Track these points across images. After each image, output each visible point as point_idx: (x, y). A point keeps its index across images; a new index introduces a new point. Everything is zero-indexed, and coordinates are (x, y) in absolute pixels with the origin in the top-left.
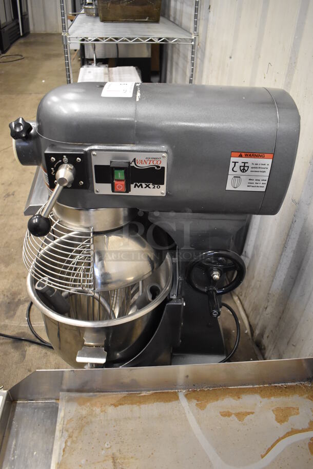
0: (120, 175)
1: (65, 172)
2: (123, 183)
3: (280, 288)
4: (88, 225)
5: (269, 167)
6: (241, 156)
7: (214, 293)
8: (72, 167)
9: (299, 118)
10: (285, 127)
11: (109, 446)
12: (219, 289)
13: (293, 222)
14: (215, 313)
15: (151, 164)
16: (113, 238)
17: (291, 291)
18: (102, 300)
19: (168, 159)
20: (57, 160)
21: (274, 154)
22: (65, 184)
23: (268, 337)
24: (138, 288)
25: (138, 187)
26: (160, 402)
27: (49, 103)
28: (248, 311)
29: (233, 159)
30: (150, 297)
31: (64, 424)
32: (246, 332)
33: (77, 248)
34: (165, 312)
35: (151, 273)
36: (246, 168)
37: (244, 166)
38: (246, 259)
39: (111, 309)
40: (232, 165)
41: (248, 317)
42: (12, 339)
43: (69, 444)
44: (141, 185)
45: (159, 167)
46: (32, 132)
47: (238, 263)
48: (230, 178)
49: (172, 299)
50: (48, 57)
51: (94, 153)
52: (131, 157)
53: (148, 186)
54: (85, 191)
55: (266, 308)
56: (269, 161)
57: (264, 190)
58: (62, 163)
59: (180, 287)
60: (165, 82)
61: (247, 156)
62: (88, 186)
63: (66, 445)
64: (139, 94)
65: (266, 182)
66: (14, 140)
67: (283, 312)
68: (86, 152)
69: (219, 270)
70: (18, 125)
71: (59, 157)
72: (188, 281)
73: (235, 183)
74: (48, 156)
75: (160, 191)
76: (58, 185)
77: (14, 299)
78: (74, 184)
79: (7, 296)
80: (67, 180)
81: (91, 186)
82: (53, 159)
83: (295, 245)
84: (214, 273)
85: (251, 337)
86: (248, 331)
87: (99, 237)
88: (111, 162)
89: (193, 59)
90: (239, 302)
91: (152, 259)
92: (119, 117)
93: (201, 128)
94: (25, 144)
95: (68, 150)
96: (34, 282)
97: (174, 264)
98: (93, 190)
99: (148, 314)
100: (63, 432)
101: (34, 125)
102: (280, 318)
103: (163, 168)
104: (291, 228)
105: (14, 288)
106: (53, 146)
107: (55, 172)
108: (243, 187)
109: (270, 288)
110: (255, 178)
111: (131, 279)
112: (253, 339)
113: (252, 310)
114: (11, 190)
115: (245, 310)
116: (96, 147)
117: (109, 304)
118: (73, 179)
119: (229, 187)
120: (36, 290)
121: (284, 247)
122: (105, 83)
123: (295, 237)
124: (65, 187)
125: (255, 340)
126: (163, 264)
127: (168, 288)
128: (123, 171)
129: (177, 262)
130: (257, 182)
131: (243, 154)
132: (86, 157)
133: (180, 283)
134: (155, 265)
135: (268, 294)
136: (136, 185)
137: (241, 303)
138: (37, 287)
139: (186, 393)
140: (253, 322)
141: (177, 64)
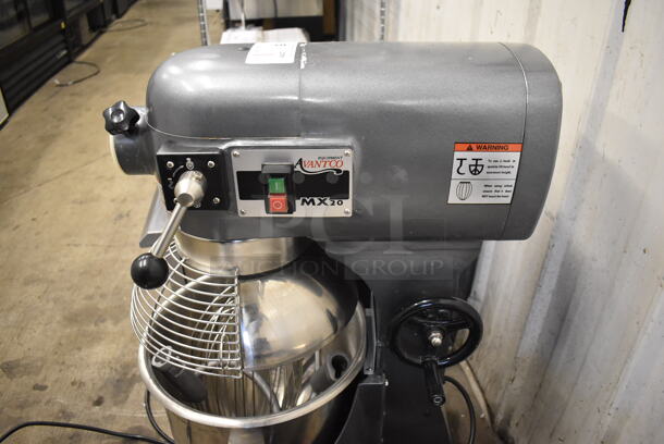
0: (278, 186)
1: (189, 185)
2: (284, 198)
3: (533, 349)
4: (230, 266)
5: (516, 165)
6: (470, 149)
7: (434, 366)
8: (201, 176)
9: (559, 85)
10: (537, 99)
12: (442, 359)
13: (550, 247)
14: (438, 400)
15: (328, 167)
16: (271, 284)
17: (551, 354)
18: (257, 377)
19: (354, 158)
20: (176, 166)
21: (523, 144)
22: (191, 204)
23: (517, 424)
24: (314, 357)
25: (308, 204)
27: (165, 76)
28: (484, 383)
29: (458, 155)
30: (331, 374)
32: (482, 416)
33: (212, 304)
34: (356, 396)
35: (333, 337)
36: (479, 168)
37: (476, 165)
38: (477, 303)
39: (272, 392)
40: (456, 164)
41: (483, 391)
42: (121, 439)
44: (312, 201)
45: (339, 171)
46: (139, 122)
47: (470, 317)
48: (454, 184)
49: (367, 376)
50: (180, 21)
51: (236, 152)
52: (295, 156)
53: (322, 202)
54: (223, 212)
55: (513, 381)
56: (516, 156)
57: (509, 202)
58: (185, 169)
59: (379, 356)
60: (344, 39)
61: (479, 149)
62: (227, 204)
64: (304, 59)
65: (512, 189)
66: (111, 137)
67: (540, 386)
68: (222, 152)
69: (440, 329)
70: (117, 112)
71: (179, 160)
72: (392, 346)
73: (463, 192)
74: (163, 160)
75: (343, 209)
76: (178, 205)
77: (125, 374)
78: (206, 202)
79: (116, 370)
80: (194, 197)
81: (232, 204)
82: (171, 164)
83: (554, 281)
84: (433, 335)
85: (490, 424)
86: (484, 414)
87: (249, 284)
88: (263, 166)
89: (382, 13)
90: (468, 368)
91: (334, 314)
92: (273, 94)
93: (405, 107)
94: (128, 141)
95: (194, 149)
96: (149, 356)
97: (368, 320)
98: (236, 211)
99: (329, 403)
101: (142, 112)
102: (536, 396)
103: (347, 173)
104: (546, 256)
105: (127, 357)
106: (170, 143)
107: (174, 185)
108: (475, 198)
109: (518, 348)
110: (493, 183)
111: (301, 346)
112: (493, 428)
113: (490, 381)
114: (124, 209)
115: (478, 382)
116: (239, 143)
117: (270, 385)
118: (202, 195)
119: (453, 199)
120: (153, 367)
121: (538, 285)
122: (252, 45)
123: (554, 269)
124: (191, 208)
125: (497, 429)
126: (352, 321)
127: (360, 359)
128: (283, 179)
129: (373, 315)
130: (498, 189)
131: (474, 146)
132: (223, 159)
133: (379, 350)
134: (340, 324)
135: (515, 358)
136: (304, 201)
137: (472, 370)
138: (154, 363)
140: (492, 400)
141: (360, 23)
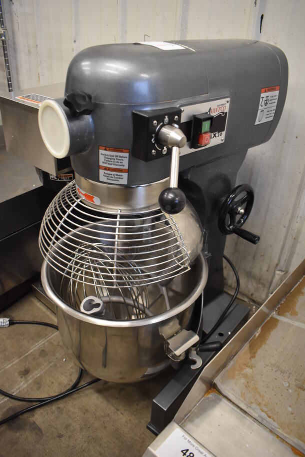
0: (207, 127)
2: (209, 134)
11: (288, 384)
15: (220, 111)
26: (272, 330)
29: (262, 95)
31: (243, 402)
36: (267, 102)
37: (267, 100)
43: (265, 409)
45: (223, 113)
48: (259, 113)
51: (182, 109)
53: (215, 135)
63: (265, 412)
73: (261, 117)
84: (239, 210)
100: (250, 407)
103: (226, 114)
119: (257, 122)
139: (277, 313)
